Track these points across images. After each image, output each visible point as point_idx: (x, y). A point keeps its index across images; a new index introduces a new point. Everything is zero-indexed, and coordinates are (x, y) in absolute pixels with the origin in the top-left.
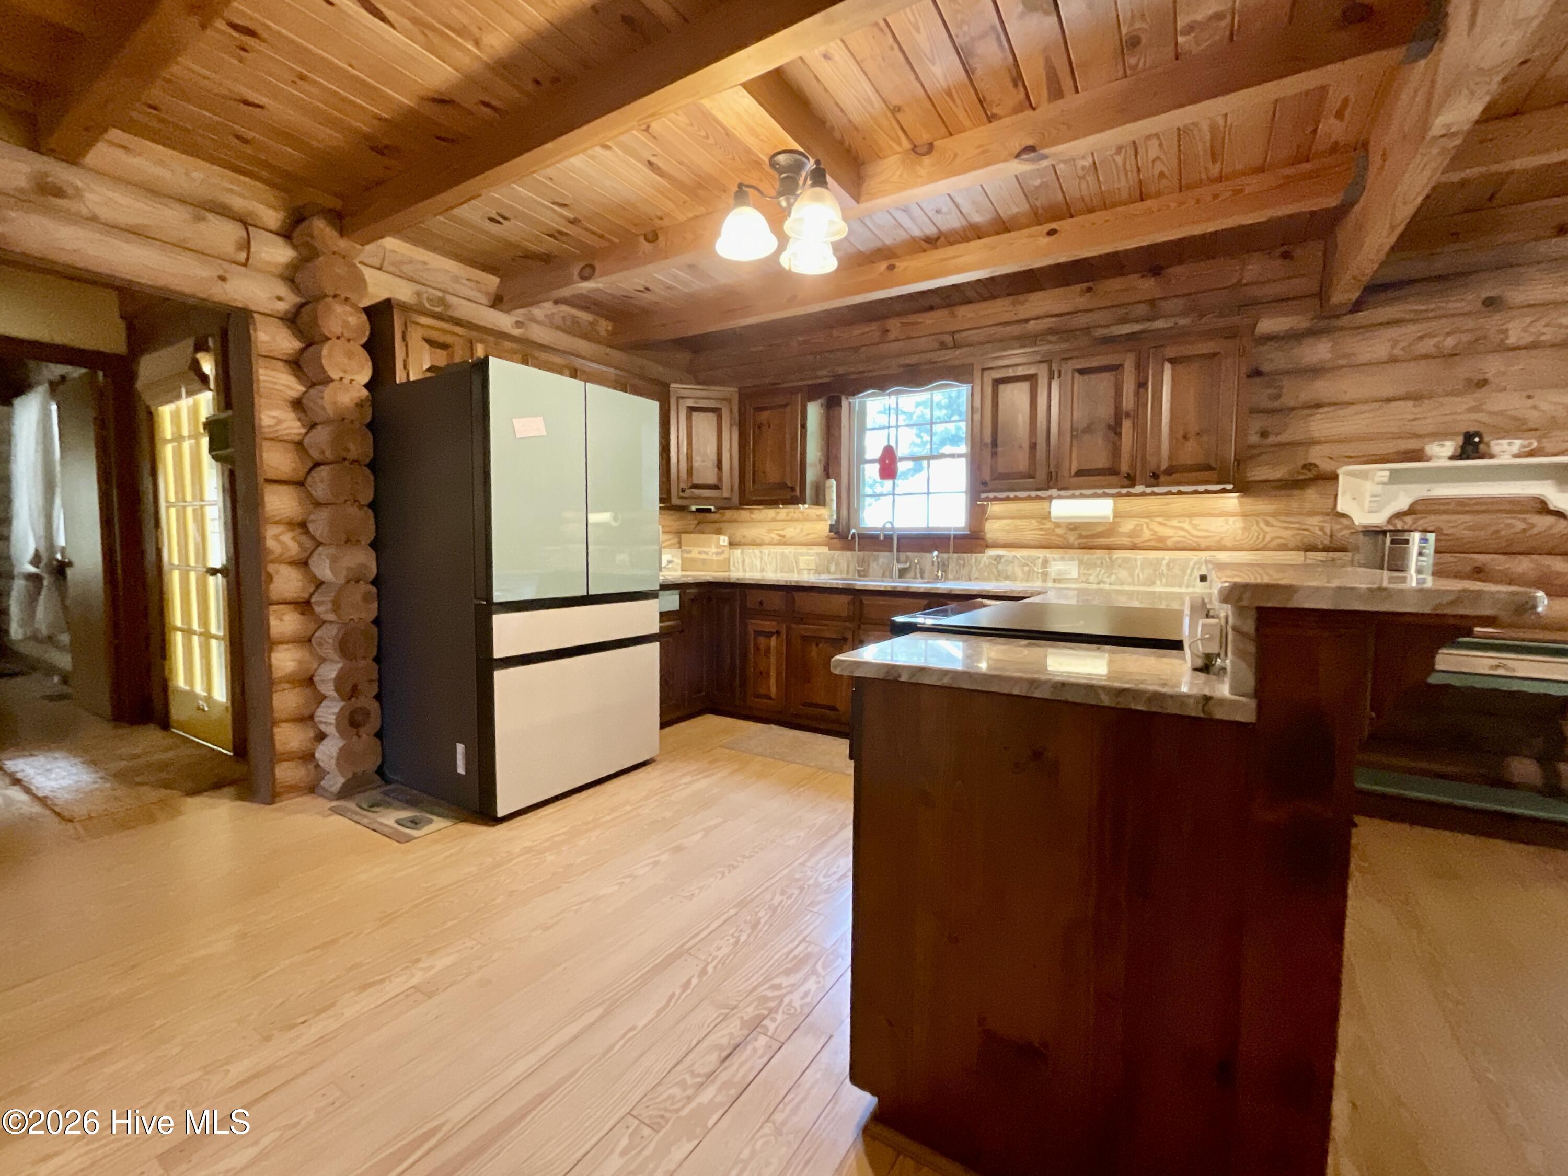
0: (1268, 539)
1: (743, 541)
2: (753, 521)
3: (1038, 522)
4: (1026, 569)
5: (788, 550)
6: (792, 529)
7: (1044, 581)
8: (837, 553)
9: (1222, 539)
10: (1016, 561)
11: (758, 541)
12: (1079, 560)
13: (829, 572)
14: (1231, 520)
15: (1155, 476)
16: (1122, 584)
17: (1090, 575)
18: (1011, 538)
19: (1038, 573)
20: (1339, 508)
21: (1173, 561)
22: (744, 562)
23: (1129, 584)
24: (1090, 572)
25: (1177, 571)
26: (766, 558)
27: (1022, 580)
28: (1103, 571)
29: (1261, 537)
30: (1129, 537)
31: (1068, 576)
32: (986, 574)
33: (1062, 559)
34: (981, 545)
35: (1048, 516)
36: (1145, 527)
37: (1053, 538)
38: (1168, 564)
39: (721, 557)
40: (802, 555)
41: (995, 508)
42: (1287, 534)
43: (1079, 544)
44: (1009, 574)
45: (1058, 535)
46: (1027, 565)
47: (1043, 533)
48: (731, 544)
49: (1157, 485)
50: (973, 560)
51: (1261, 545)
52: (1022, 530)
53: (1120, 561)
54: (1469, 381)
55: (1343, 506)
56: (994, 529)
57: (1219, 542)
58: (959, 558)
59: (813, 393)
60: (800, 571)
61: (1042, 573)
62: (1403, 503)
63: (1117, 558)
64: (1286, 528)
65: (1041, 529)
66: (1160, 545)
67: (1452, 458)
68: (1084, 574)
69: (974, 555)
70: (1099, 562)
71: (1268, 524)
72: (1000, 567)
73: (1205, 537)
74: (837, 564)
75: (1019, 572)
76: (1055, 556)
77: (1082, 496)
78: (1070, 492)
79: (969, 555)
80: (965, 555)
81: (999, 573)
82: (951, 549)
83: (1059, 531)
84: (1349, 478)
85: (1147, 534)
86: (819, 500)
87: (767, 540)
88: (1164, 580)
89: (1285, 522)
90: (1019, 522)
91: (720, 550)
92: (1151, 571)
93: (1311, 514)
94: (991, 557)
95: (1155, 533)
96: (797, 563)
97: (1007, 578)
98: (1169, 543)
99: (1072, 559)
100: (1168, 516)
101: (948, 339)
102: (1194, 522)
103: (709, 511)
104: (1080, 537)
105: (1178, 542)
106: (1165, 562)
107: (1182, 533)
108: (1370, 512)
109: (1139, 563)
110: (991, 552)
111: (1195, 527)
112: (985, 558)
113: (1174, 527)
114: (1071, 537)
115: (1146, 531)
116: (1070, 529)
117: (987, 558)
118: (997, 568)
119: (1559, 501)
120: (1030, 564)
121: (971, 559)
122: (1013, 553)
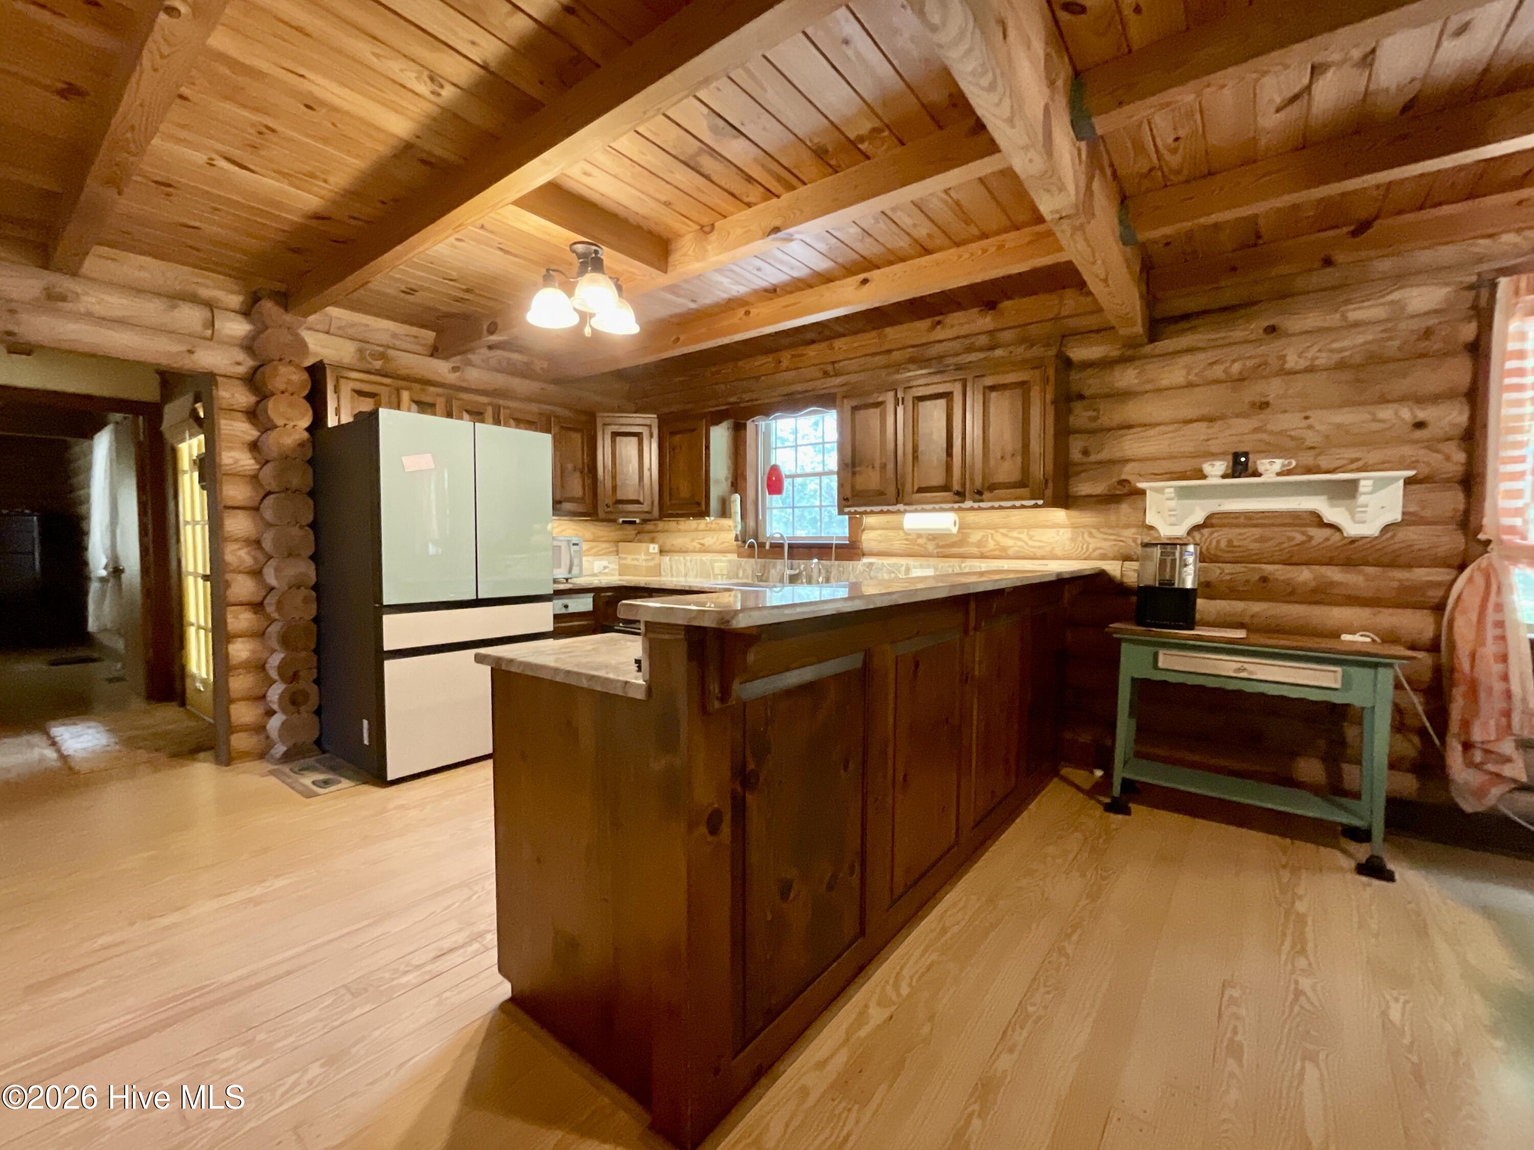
0: (1091, 550)
1: (672, 548)
2: (679, 531)
3: (905, 533)
4: (893, 575)
5: (707, 557)
6: (710, 539)
8: (744, 560)
9: (1053, 548)
10: (885, 569)
11: (684, 549)
12: (935, 568)
13: (738, 577)
14: (1062, 531)
15: (980, 493)
18: (883, 547)
19: (902, 579)
20: (1148, 521)
22: (671, 567)
26: (688, 564)
29: (1085, 547)
30: (978, 547)
33: (921, 567)
34: (858, 554)
35: (900, 527)
36: (990, 537)
37: (916, 547)
39: (651, 564)
40: (716, 561)
41: (869, 520)
42: (1105, 544)
43: (937, 553)
44: (879, 580)
45: (919, 545)
46: (893, 572)
47: (907, 543)
48: (662, 552)
49: (982, 501)
50: (851, 568)
51: (1086, 555)
52: (890, 540)
54: (1253, 404)
55: (1151, 519)
56: (869, 539)
57: (1050, 552)
58: (839, 566)
59: (717, 419)
60: (715, 576)
62: (1198, 517)
63: (966, 566)
64: (1105, 540)
65: (906, 540)
66: (1004, 554)
67: (1224, 476)
69: (851, 562)
71: (1090, 534)
72: (872, 574)
73: (1040, 547)
74: (744, 570)
75: (887, 579)
76: (916, 564)
77: (923, 510)
78: (913, 507)
79: (847, 562)
80: (844, 562)
82: (833, 558)
83: (920, 541)
84: (1153, 493)
85: (991, 544)
86: (724, 513)
87: (691, 548)
89: (1106, 534)
90: (887, 533)
91: (650, 558)
93: (1127, 526)
94: (864, 564)
95: (998, 543)
96: (713, 569)
98: (1011, 552)
99: (929, 567)
100: (1011, 528)
101: (829, 368)
102: (1031, 533)
103: (634, 522)
104: (938, 546)
105: (1018, 552)
107: (1020, 543)
108: (1172, 525)
110: (866, 560)
111: (1031, 538)
112: (860, 566)
113: (1012, 538)
114: (931, 547)
115: (990, 541)
116: (929, 540)
117: (862, 566)
118: (869, 574)
119: (1333, 515)
120: (895, 571)
121: (849, 566)
122: (881, 561)
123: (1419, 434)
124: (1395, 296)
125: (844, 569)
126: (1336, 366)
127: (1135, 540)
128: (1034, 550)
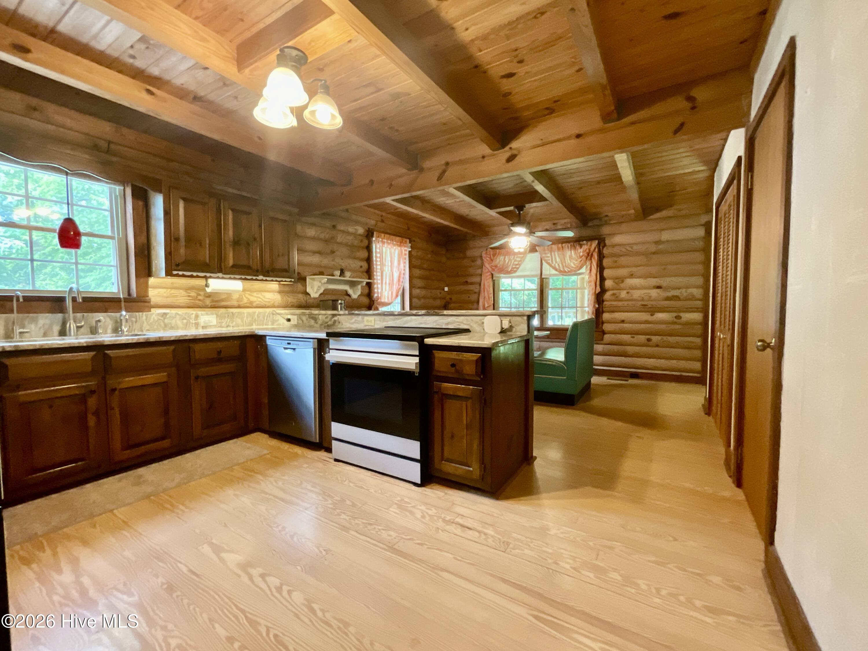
3: (186, 292)
4: (185, 321)
7: (197, 328)
9: (274, 302)
10: (178, 317)
12: (216, 315)
14: (275, 294)
15: (268, 272)
16: (239, 326)
17: (223, 322)
18: (169, 301)
19: (193, 323)
20: (308, 291)
21: (259, 313)
25: (261, 318)
27: (182, 329)
28: (229, 320)
29: (286, 302)
30: (238, 301)
31: (212, 324)
32: (155, 327)
33: (207, 314)
34: (148, 307)
36: (244, 296)
37: (197, 302)
38: (258, 315)
41: (154, 281)
43: (211, 305)
44: (173, 325)
45: (200, 300)
46: (185, 319)
47: (191, 298)
50: (144, 318)
52: (176, 296)
53: (237, 314)
55: (309, 290)
56: (154, 295)
57: (273, 304)
58: (131, 317)
62: (322, 290)
64: (293, 298)
65: (189, 296)
66: (251, 306)
67: (339, 276)
68: (220, 322)
69: (144, 313)
70: (226, 315)
72: (166, 321)
75: (179, 323)
76: (203, 312)
78: (228, 276)
79: (141, 313)
80: (137, 314)
81: (166, 325)
82: (123, 310)
83: (200, 297)
84: (310, 280)
85: (245, 300)
88: (257, 322)
90: (173, 291)
92: (251, 318)
94: (159, 314)
95: (249, 299)
97: (172, 328)
98: (254, 304)
99: (213, 314)
102: (263, 294)
104: (213, 301)
105: (258, 304)
106: (256, 314)
108: (316, 293)
109: (245, 315)
110: (155, 312)
111: (264, 297)
112: (154, 316)
113: (255, 297)
114: (208, 302)
115: (245, 298)
116: (207, 297)
117: (156, 315)
118: (164, 322)
119: (350, 292)
120: (187, 318)
121: (142, 317)
122: (173, 311)
123: (361, 269)
124: (356, 227)
125: (136, 319)
126: (346, 245)
127: (304, 299)
128: (266, 303)
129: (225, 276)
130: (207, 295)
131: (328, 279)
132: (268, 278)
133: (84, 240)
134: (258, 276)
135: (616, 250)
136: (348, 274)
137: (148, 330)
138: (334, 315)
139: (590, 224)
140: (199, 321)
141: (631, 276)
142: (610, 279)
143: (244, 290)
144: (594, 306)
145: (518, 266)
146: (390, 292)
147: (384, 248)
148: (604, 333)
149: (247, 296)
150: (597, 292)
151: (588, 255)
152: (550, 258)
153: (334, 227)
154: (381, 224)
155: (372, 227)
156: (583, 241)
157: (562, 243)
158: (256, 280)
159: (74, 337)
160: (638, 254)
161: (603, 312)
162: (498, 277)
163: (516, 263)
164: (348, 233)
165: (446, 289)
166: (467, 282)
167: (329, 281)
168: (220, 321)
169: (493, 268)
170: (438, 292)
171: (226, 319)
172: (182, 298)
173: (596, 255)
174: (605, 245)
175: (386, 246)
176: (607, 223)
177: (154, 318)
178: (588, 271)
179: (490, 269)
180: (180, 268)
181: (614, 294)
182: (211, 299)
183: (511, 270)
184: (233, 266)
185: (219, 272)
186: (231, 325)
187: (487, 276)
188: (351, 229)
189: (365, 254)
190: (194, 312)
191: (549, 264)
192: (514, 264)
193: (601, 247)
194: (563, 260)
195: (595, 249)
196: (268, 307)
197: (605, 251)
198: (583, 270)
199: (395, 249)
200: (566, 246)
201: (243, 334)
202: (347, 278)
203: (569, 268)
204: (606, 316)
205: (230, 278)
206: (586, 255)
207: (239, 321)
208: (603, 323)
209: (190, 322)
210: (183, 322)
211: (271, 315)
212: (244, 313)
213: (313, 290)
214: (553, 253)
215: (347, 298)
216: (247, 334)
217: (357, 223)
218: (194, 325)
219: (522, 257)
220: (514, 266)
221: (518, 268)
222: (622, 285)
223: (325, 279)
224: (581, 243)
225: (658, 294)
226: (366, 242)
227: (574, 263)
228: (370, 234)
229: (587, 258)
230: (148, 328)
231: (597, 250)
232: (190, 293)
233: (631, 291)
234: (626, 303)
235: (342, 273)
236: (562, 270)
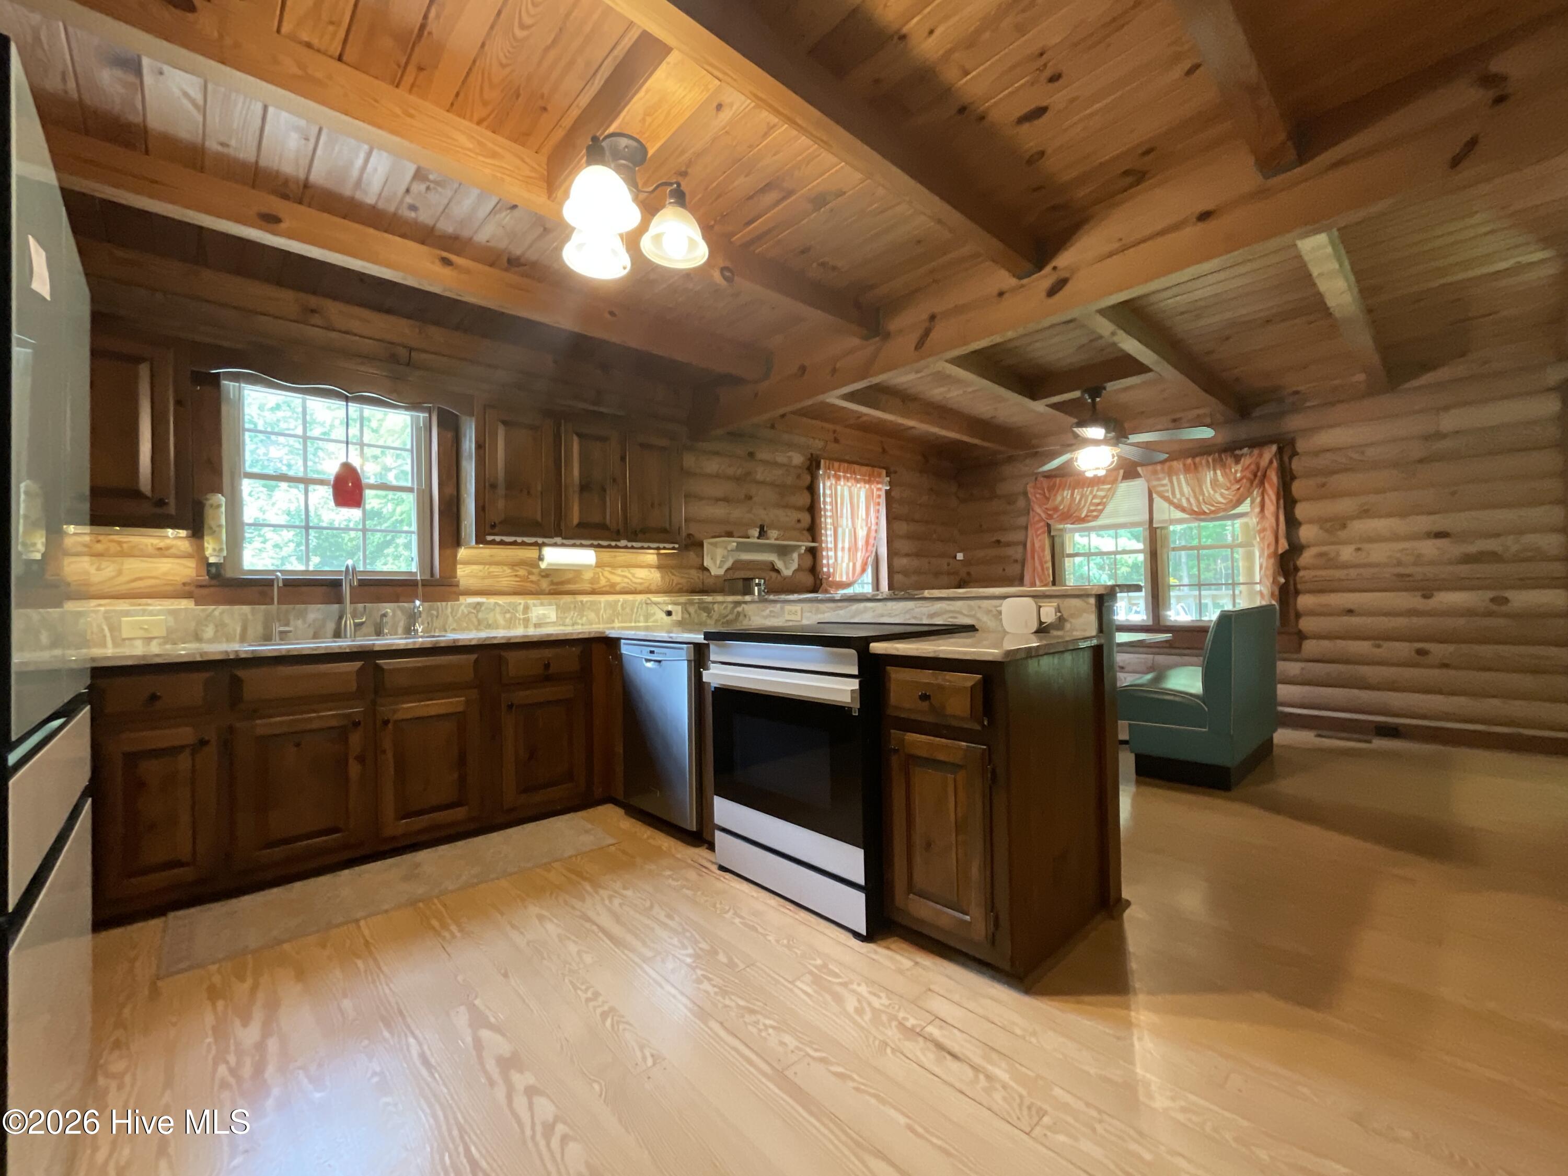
0: (674, 584)
3: (512, 569)
4: (508, 616)
7: (526, 627)
8: (212, 608)
9: (650, 584)
10: (498, 609)
12: (556, 605)
16: (591, 624)
17: (566, 618)
18: (487, 583)
19: (520, 619)
20: (705, 564)
21: (625, 602)
23: (596, 624)
24: (566, 615)
25: (628, 610)
27: (504, 628)
28: (576, 614)
30: (592, 584)
31: (548, 620)
32: (465, 625)
33: (542, 604)
34: (455, 593)
36: (601, 574)
37: (529, 584)
38: (622, 605)
41: (467, 553)
42: (683, 581)
43: (550, 590)
44: (490, 622)
45: (532, 582)
46: (509, 612)
47: (519, 579)
50: (449, 610)
52: (497, 576)
53: (587, 605)
54: (746, 496)
55: (707, 563)
56: (465, 574)
57: (648, 588)
58: (431, 608)
61: (524, 619)
62: (730, 563)
63: (587, 602)
64: (682, 577)
65: (516, 576)
66: (612, 590)
67: (757, 538)
68: (561, 618)
69: (449, 603)
70: (572, 606)
72: (480, 615)
74: (220, 624)
75: (501, 621)
76: (535, 601)
78: (572, 542)
79: (444, 604)
80: (439, 603)
81: (479, 622)
83: (533, 578)
84: (710, 546)
85: (603, 582)
88: (620, 618)
89: (681, 573)
90: (493, 569)
92: (611, 612)
93: (693, 568)
94: (470, 604)
95: (608, 580)
97: (489, 626)
98: (618, 588)
99: (550, 604)
102: (632, 571)
104: (552, 583)
105: (624, 587)
106: (620, 604)
107: (626, 580)
108: (719, 567)
109: (603, 605)
110: (465, 601)
111: (633, 575)
112: (463, 607)
113: (620, 575)
114: (545, 584)
115: (602, 578)
116: (543, 577)
117: (466, 607)
118: (476, 617)
119: (779, 564)
120: (511, 611)
121: (446, 608)
122: (492, 600)
123: (799, 526)
124: (790, 454)
125: (438, 613)
126: (773, 484)
127: (699, 578)
128: (636, 586)
129: (565, 542)
130: (543, 574)
131: (738, 543)
132: (635, 544)
133: (368, 494)
134: (619, 540)
135: (1324, 461)
136: (773, 534)
137: (454, 630)
138: (738, 603)
139: (1257, 413)
140: (530, 615)
141: (1365, 513)
142: (1311, 522)
143: (599, 565)
144: (1275, 581)
145: (1100, 507)
146: (851, 564)
147: (839, 488)
148: (1302, 637)
149: (606, 574)
150: (1280, 551)
151: (1255, 476)
152: (1169, 488)
153: (751, 455)
154: (832, 446)
155: (818, 453)
156: (1241, 449)
157: (1194, 457)
158: (617, 547)
159: (350, 640)
160: (1376, 465)
161: (1297, 593)
162: (1061, 530)
163: (1096, 501)
164: (776, 464)
165: (960, 556)
166: (998, 542)
167: (741, 547)
168: (562, 615)
169: (1050, 512)
170: (944, 562)
171: (572, 613)
172: (505, 578)
173: (1273, 476)
174: (1295, 453)
175: (842, 483)
176: (1296, 409)
177: (463, 611)
178: (1257, 510)
179: (1043, 516)
180: (496, 530)
181: (1321, 555)
182: (549, 579)
183: (1087, 516)
184: (580, 525)
185: (557, 536)
186: (580, 621)
187: (1037, 529)
188: (781, 458)
189: (805, 499)
190: (522, 602)
191: (1166, 499)
192: (1091, 504)
193: (1286, 459)
194: (1197, 490)
195: (1271, 462)
196: (640, 592)
197: (1296, 465)
198: (1245, 507)
199: (860, 488)
200: (1204, 462)
201: (586, 636)
202: (772, 541)
203: (1213, 506)
204: (1304, 601)
205: (574, 545)
206: (1251, 476)
207: (592, 615)
208: (1298, 616)
209: (515, 616)
210: (505, 617)
211: (644, 606)
212: (600, 602)
213: (715, 563)
214: (1174, 478)
215: (774, 575)
216: (592, 635)
217: (791, 446)
218: (521, 622)
219: (1109, 489)
220: (1092, 508)
221: (1101, 511)
222: (1342, 534)
223: (733, 543)
224: (1238, 452)
225: (1438, 549)
226: (807, 479)
227: (1222, 495)
228: (814, 463)
229: (1252, 482)
230: (454, 626)
231: (1275, 464)
232: (517, 571)
233: (1366, 546)
234: (1353, 573)
235: (762, 533)
236: (1196, 509)
